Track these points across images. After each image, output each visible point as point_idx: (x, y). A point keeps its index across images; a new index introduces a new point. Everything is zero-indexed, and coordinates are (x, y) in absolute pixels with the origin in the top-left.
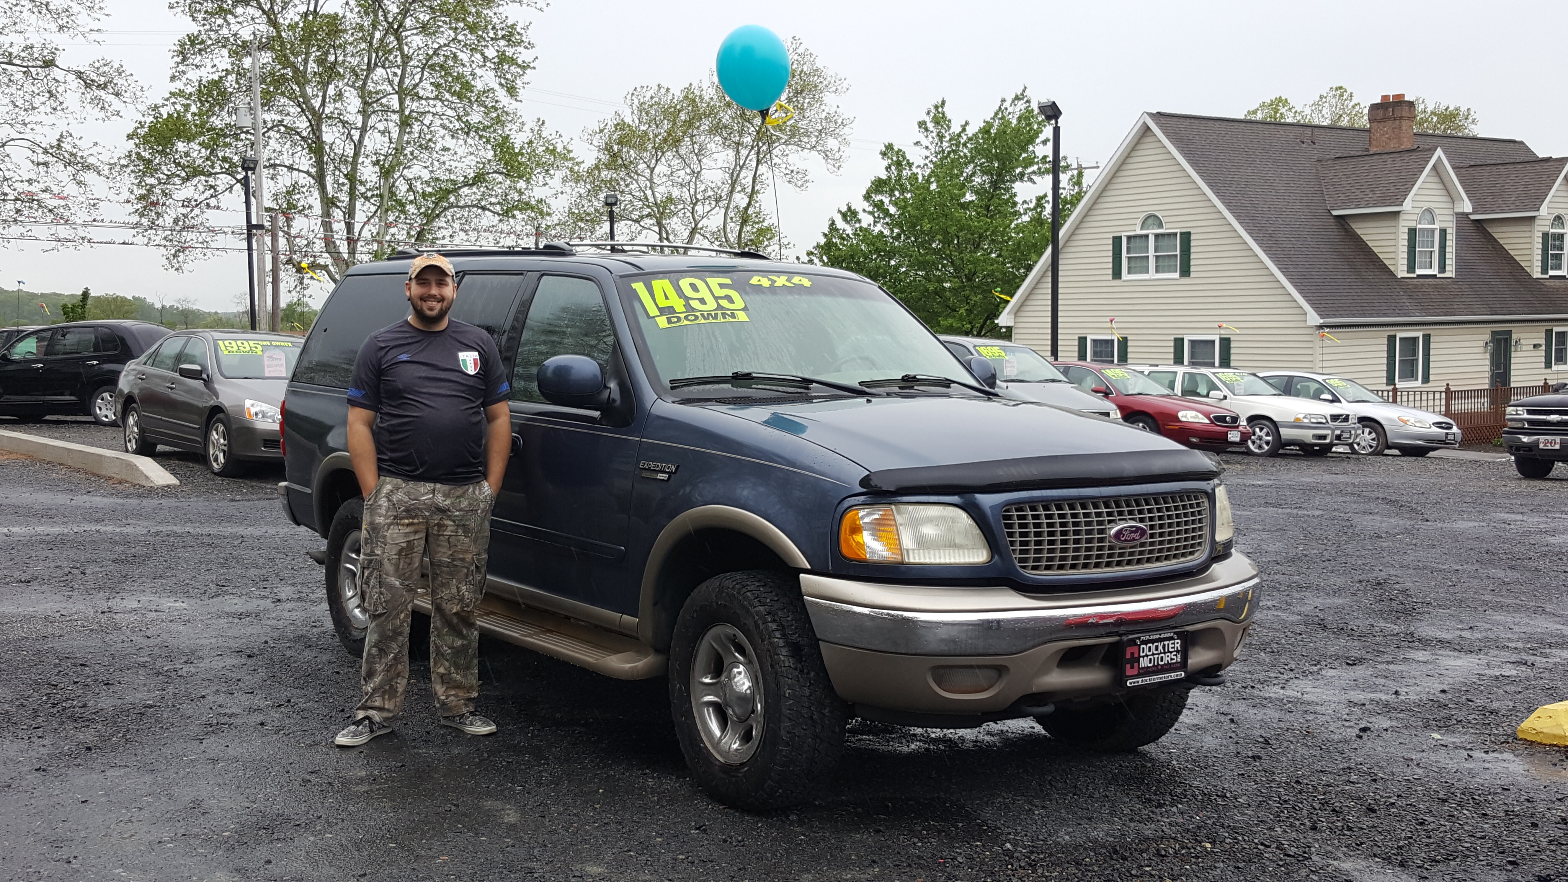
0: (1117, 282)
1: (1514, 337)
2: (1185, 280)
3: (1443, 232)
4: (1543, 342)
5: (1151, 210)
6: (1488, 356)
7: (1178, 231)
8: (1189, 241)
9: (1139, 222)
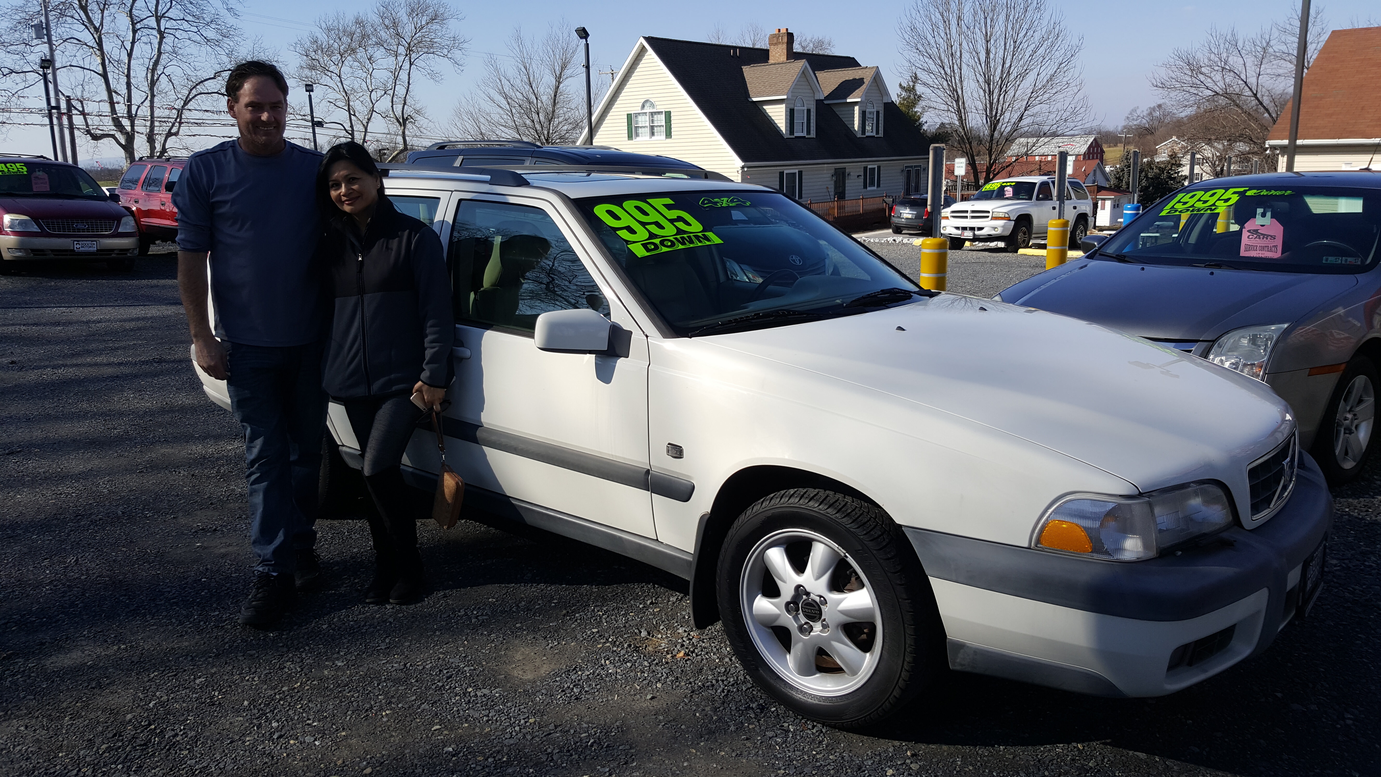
0: (630, 142)
1: (847, 171)
2: (669, 140)
3: (809, 111)
4: (862, 174)
5: (646, 97)
6: (833, 182)
7: (663, 110)
8: (670, 117)
9: (641, 104)
